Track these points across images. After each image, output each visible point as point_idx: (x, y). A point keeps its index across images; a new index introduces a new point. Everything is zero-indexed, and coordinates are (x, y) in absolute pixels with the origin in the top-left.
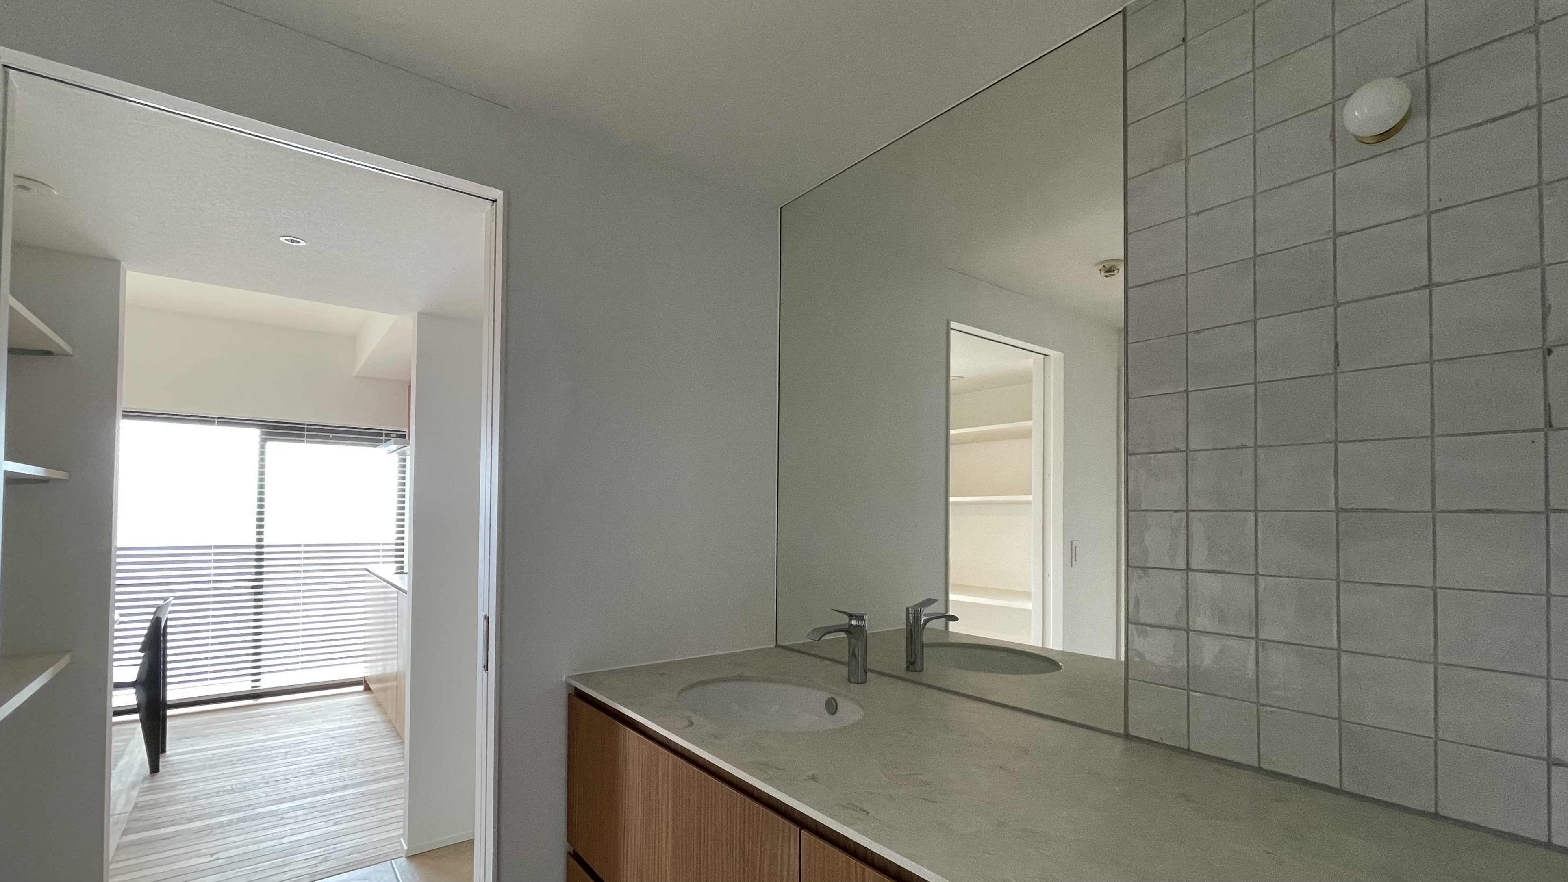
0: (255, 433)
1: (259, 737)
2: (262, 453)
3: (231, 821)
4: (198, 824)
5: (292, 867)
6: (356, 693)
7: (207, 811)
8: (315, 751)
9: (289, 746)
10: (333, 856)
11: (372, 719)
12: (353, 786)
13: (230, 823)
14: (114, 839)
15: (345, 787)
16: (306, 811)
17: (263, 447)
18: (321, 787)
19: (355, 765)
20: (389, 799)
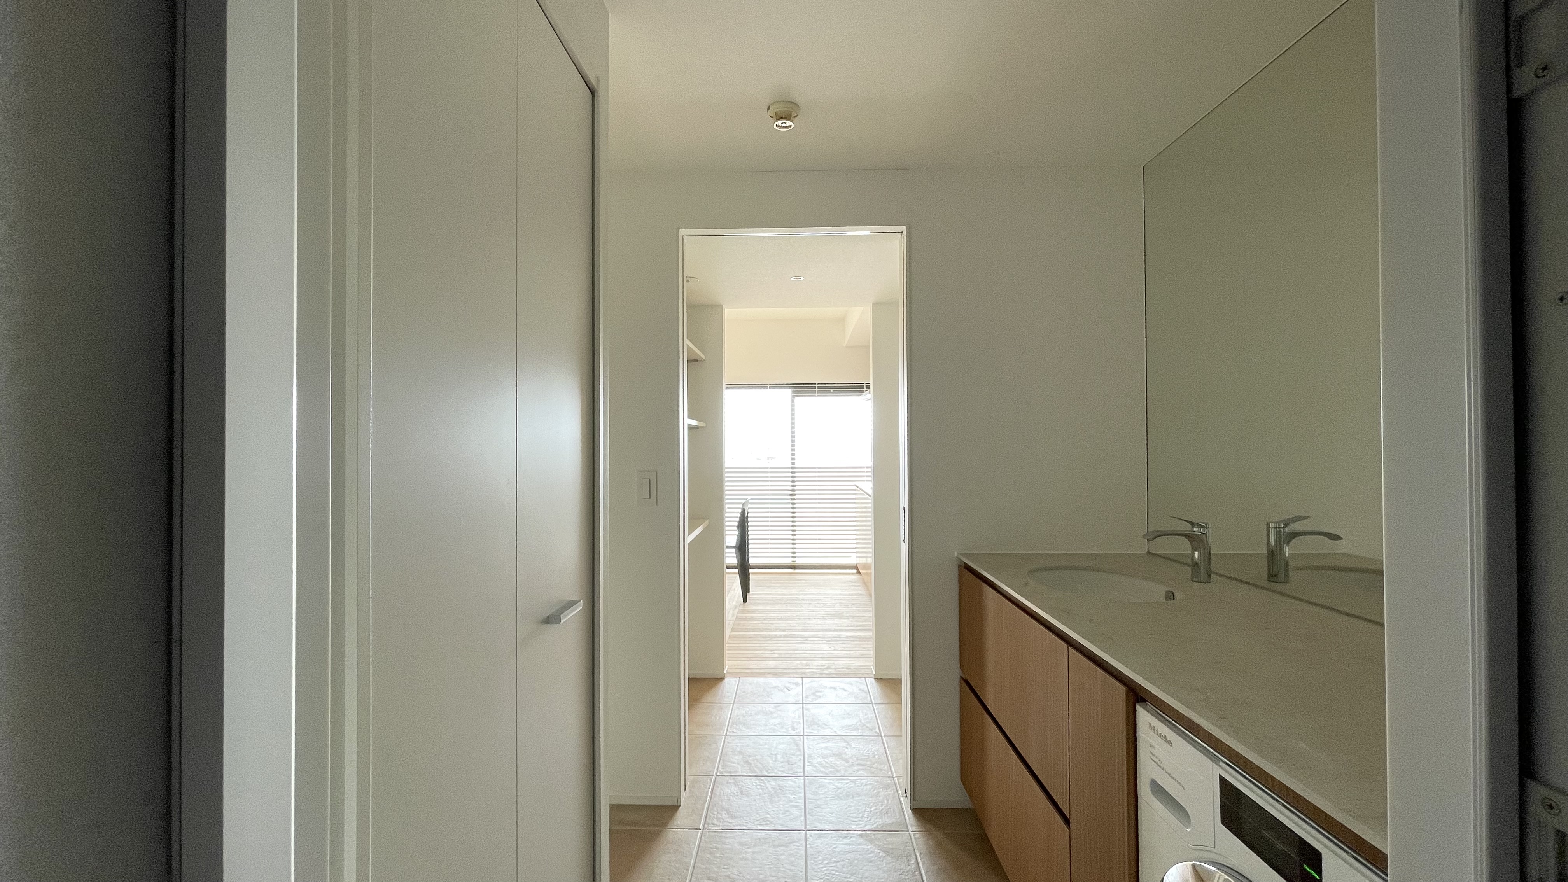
0: (789, 392)
1: (794, 592)
2: (793, 406)
3: (781, 635)
4: (765, 633)
5: (811, 667)
6: (852, 574)
7: (769, 628)
8: (825, 605)
9: (811, 600)
10: (833, 667)
11: (860, 592)
12: (847, 631)
13: (781, 636)
14: (728, 633)
15: (841, 630)
16: (820, 639)
17: (793, 401)
18: (827, 627)
19: (848, 619)
20: (866, 642)
